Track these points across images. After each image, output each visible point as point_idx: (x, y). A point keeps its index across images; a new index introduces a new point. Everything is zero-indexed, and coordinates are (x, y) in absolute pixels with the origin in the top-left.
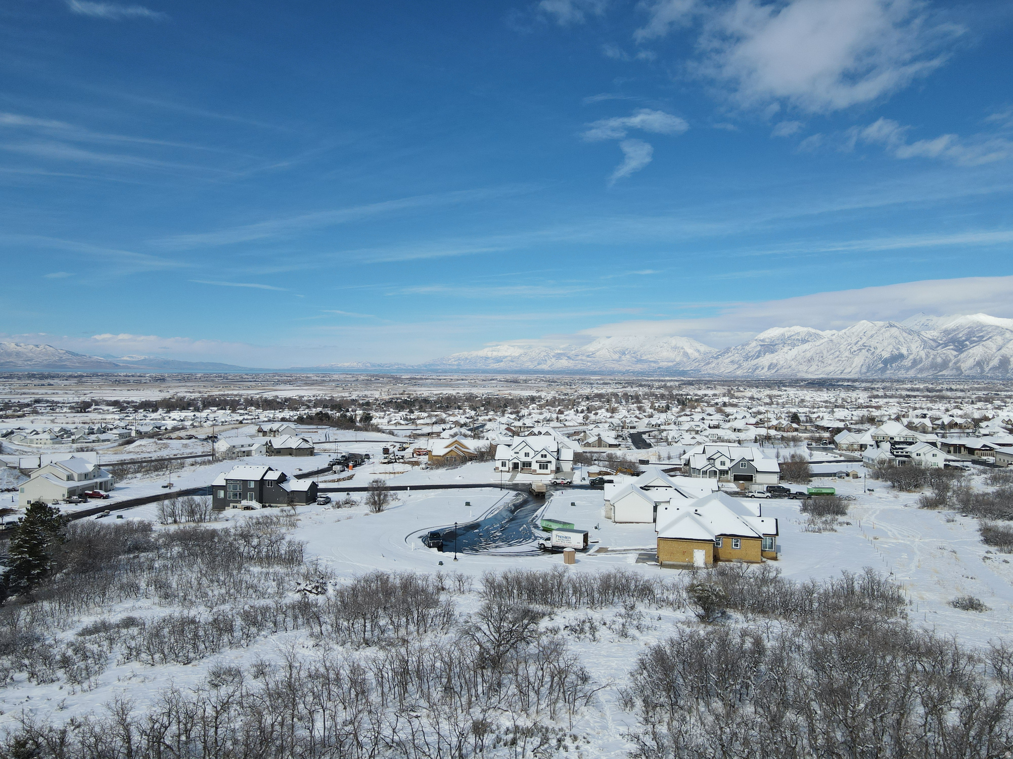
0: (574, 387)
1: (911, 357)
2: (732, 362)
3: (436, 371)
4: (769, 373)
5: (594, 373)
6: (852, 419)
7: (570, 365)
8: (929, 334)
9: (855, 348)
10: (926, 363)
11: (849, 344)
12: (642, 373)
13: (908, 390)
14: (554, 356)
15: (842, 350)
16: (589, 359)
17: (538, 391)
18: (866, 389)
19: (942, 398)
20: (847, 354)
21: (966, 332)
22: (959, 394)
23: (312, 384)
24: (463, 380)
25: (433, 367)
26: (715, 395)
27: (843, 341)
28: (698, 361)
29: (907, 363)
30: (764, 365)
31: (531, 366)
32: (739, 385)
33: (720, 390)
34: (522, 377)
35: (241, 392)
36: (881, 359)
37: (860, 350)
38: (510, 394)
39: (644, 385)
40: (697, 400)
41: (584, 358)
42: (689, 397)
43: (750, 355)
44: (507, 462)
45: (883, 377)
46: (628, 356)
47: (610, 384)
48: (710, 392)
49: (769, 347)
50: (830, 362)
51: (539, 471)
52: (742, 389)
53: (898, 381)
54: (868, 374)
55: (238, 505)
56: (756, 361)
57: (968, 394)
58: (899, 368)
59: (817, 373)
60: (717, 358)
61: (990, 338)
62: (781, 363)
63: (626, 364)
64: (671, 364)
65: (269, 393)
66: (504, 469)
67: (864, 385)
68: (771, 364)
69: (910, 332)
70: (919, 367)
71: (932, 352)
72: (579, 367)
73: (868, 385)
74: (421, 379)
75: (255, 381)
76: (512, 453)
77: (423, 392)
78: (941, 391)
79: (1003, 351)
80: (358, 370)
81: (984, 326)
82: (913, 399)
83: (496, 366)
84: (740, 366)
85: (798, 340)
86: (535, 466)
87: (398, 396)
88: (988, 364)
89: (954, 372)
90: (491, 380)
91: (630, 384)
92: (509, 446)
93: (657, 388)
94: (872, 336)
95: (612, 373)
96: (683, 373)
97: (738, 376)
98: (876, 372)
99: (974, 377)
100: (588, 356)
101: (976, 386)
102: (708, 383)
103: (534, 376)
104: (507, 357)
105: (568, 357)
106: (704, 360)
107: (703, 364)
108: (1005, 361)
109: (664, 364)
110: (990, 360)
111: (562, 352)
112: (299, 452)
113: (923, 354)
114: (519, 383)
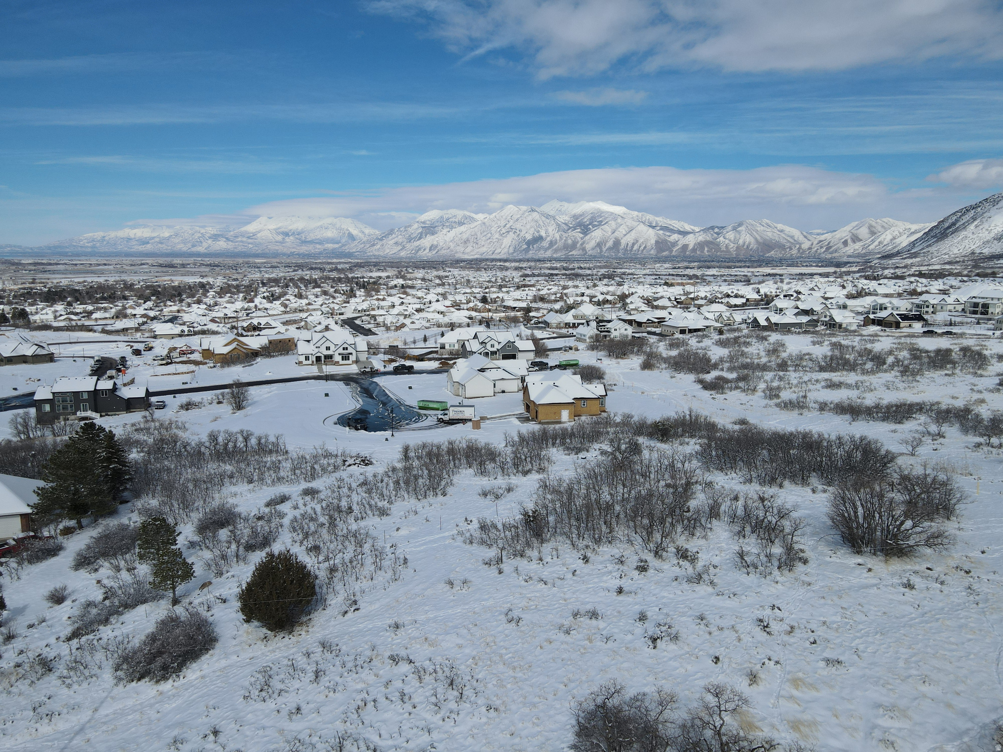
0: (240, 271)
1: (548, 239)
2: (396, 243)
3: (65, 255)
4: (430, 254)
5: (257, 256)
6: (527, 299)
7: (229, 247)
8: (563, 219)
9: (504, 231)
10: (560, 244)
11: (499, 227)
12: (309, 256)
13: (549, 269)
14: (210, 238)
15: (493, 232)
16: (250, 241)
17: (202, 277)
18: (516, 269)
19: (577, 276)
20: (497, 236)
21: (589, 217)
22: (589, 272)
24: (105, 265)
25: (59, 250)
26: (388, 277)
27: (493, 223)
28: (364, 243)
29: (545, 244)
30: (426, 247)
31: (184, 248)
32: (407, 267)
33: (391, 272)
34: (178, 261)
36: (525, 240)
37: (508, 232)
38: (172, 281)
39: (316, 268)
40: (374, 283)
41: (244, 239)
42: (365, 280)
43: (413, 236)
44: (310, 356)
45: (527, 257)
46: (291, 238)
47: (278, 267)
48: (383, 274)
49: (430, 229)
50: (483, 243)
51: (341, 362)
52: (410, 271)
53: (539, 260)
54: (515, 254)
55: (71, 417)
56: (418, 243)
57: (595, 272)
58: (539, 249)
59: (472, 253)
60: (381, 240)
61: (607, 222)
62: (441, 244)
63: (290, 245)
64: (336, 246)
66: (307, 362)
67: (513, 264)
68: (432, 245)
69: (548, 216)
70: (554, 247)
71: (565, 235)
72: (240, 249)
73: (517, 264)
74: (50, 264)
76: (314, 348)
77: (61, 280)
78: (574, 269)
79: (616, 234)
81: (603, 212)
82: (555, 277)
83: (142, 248)
84: (404, 247)
85: (455, 222)
86: (338, 358)
87: (29, 285)
88: (605, 245)
89: (581, 252)
90: (141, 265)
91: (300, 266)
92: (308, 341)
93: (329, 271)
94: (517, 220)
95: (276, 255)
96: (350, 255)
97: (402, 258)
98: (521, 252)
99: (596, 257)
100: (249, 238)
101: (598, 264)
102: (377, 265)
103: (191, 260)
104: (154, 238)
105: (227, 239)
106: (368, 241)
107: (368, 246)
108: (617, 243)
109: (330, 246)
110: (607, 241)
111: (219, 233)
112: (36, 359)
113: (557, 236)
114: (176, 267)
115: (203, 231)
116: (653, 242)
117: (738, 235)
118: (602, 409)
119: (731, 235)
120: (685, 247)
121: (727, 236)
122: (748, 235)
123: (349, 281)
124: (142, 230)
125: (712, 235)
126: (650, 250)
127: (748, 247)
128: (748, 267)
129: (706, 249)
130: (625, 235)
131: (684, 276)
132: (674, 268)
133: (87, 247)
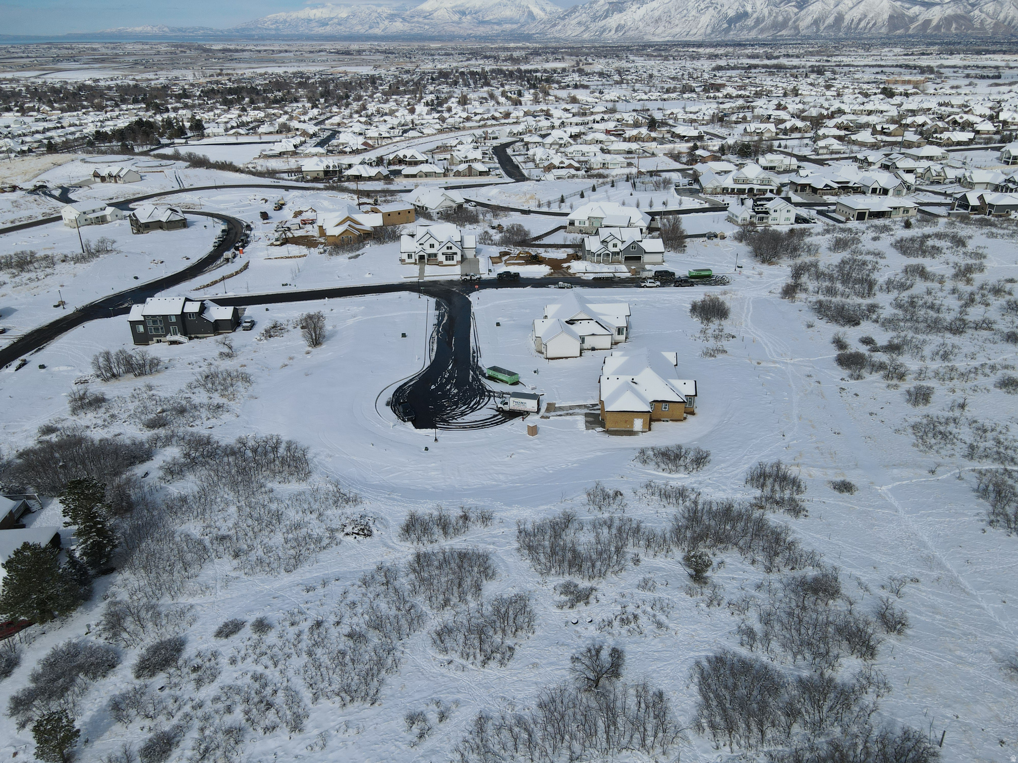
0: (414, 60)
1: (755, 16)
2: (579, 23)
3: (250, 38)
4: (615, 38)
5: (432, 39)
6: (703, 120)
7: (406, 28)
9: (702, 6)
10: (768, 21)
12: (485, 39)
13: (749, 57)
14: (387, 18)
15: (689, 8)
16: (426, 21)
17: (376, 67)
18: (710, 57)
20: (694, 13)
23: (103, 61)
24: (286, 51)
25: (246, 32)
26: (564, 70)
28: (544, 23)
29: (750, 22)
30: (612, 27)
31: (360, 29)
32: (587, 55)
33: (568, 63)
34: (355, 46)
35: (17, 75)
36: (726, 18)
37: (707, 8)
38: (346, 73)
39: (490, 57)
40: (547, 79)
41: (421, 20)
42: (539, 74)
43: (598, 14)
44: (413, 254)
45: (725, 40)
46: (468, 17)
47: (452, 55)
48: (560, 66)
49: (618, 5)
50: (677, 22)
51: (445, 263)
52: (590, 61)
53: (740, 44)
54: (713, 36)
55: (163, 339)
56: (603, 23)
57: (804, 61)
58: (742, 29)
59: (663, 35)
60: (563, 19)
62: (629, 24)
63: (467, 26)
64: (515, 26)
65: (52, 75)
66: (410, 261)
67: (708, 50)
68: (619, 25)
70: (761, 26)
71: (776, 10)
72: (416, 31)
73: (712, 50)
74: (237, 51)
75: (28, 57)
76: (417, 245)
77: (245, 71)
78: (778, 57)
79: (839, 7)
80: (155, 37)
83: (321, 30)
84: (587, 28)
86: (441, 258)
87: (215, 78)
88: (824, 22)
89: (792, 32)
90: (320, 51)
91: (475, 54)
92: (413, 236)
95: (452, 38)
96: (528, 38)
97: (584, 41)
98: (720, 34)
99: (809, 38)
100: (425, 17)
101: (810, 49)
102: (555, 52)
103: (366, 45)
104: (332, 19)
105: (403, 19)
106: (550, 21)
107: (549, 26)
108: (840, 18)
109: (508, 27)
110: (827, 17)
111: (395, 12)
112: (170, 225)
113: (766, 12)
114: (352, 54)
115: (379, 10)
116: (886, 16)
117: (999, 8)
118: (689, 410)
119: (990, 8)
120: (927, 22)
121: (985, 8)
122: (1013, 8)
123: (522, 76)
124: (321, 10)
125: (965, 7)
126: (881, 28)
127: (1009, 23)
128: (1004, 52)
129: (954, 26)
130: (851, 8)
131: (915, 67)
132: (905, 55)
133: (270, 29)
